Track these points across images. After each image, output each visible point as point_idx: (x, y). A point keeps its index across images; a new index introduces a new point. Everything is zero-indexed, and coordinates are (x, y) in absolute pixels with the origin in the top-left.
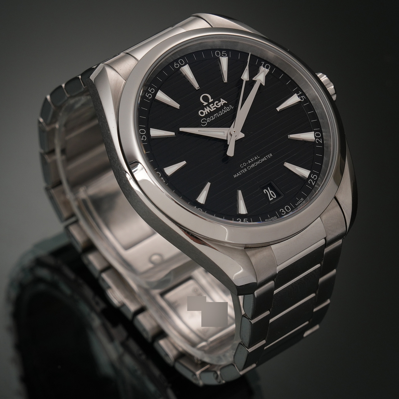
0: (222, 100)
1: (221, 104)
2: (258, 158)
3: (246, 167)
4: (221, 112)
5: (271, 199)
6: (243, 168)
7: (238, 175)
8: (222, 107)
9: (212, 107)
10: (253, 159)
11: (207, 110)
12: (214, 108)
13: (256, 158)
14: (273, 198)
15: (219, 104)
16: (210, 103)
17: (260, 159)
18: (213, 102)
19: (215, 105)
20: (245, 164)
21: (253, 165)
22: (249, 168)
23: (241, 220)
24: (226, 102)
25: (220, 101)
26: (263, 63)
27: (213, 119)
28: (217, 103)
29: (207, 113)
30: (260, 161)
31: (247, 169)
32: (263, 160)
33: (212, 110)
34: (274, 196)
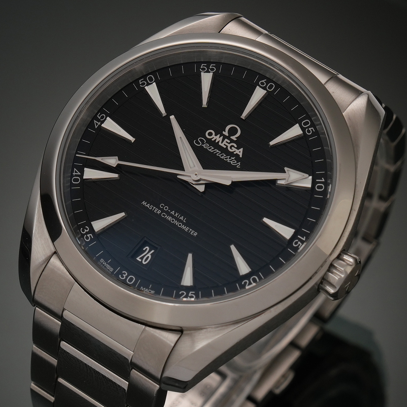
0: (241, 150)
1: (235, 151)
2: (183, 220)
3: (163, 211)
4: (225, 156)
5: (138, 259)
6: (159, 209)
7: (147, 206)
8: (232, 154)
9: (224, 142)
10: (178, 215)
11: (218, 139)
12: (225, 145)
13: (182, 218)
14: (142, 261)
15: (234, 149)
16: (228, 138)
17: (183, 224)
18: (232, 141)
19: (229, 145)
20: (166, 208)
21: (170, 218)
22: (163, 215)
23: (88, 231)
24: (241, 156)
25: (238, 148)
26: (323, 180)
27: (210, 150)
28: (234, 146)
29: (213, 140)
30: (180, 225)
31: (160, 214)
32: (183, 227)
33: (220, 144)
34: (145, 261)
